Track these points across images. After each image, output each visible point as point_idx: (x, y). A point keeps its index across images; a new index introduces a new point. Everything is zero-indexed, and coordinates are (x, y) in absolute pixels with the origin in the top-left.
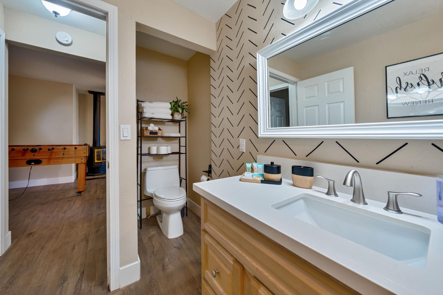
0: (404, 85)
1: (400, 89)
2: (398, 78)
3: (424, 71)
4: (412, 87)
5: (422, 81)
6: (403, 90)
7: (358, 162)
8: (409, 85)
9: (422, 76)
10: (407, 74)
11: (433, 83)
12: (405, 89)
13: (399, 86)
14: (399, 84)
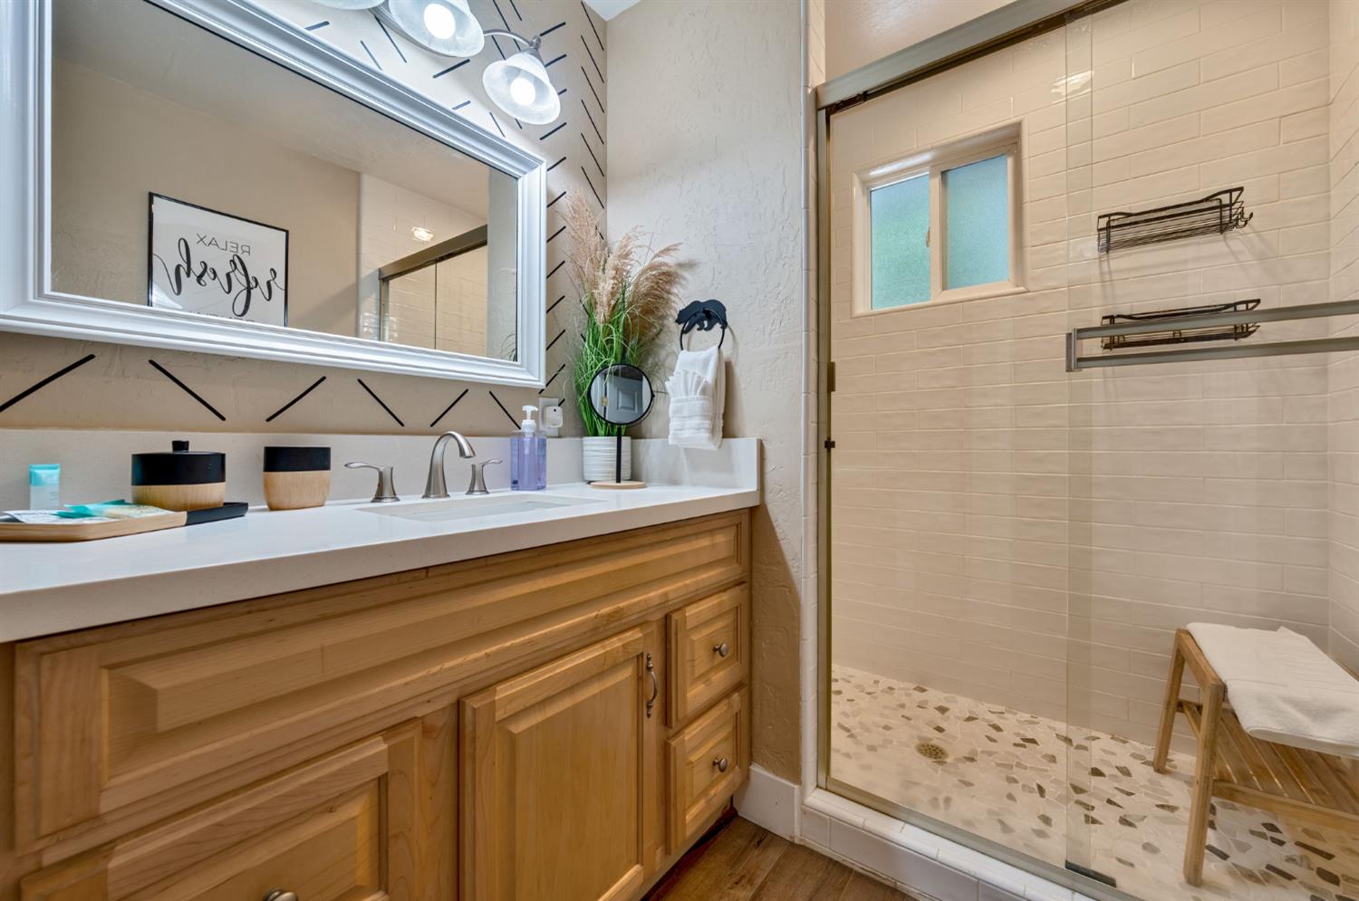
0: (197, 269)
1: (188, 275)
2: (182, 241)
3: (240, 251)
4: (214, 279)
5: (236, 272)
6: (193, 278)
7: (402, 425)
8: (208, 270)
9: (237, 261)
10: (207, 241)
11: (256, 287)
12: (199, 278)
13: (185, 266)
14: (185, 258)
